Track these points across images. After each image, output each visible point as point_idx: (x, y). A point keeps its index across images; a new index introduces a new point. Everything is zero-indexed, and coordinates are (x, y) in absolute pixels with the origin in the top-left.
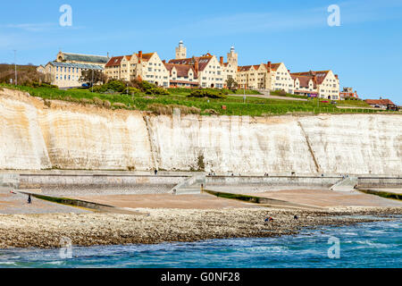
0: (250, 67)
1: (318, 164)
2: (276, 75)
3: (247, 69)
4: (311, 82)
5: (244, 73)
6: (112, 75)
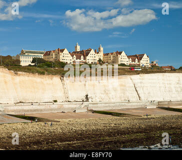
0: (109, 54)
1: (140, 97)
2: (121, 57)
3: (107, 54)
4: (136, 60)
5: (106, 56)
6: (46, 60)
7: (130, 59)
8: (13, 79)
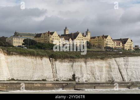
0: (95, 37)
1: (124, 78)
2: (106, 40)
3: (94, 38)
4: (121, 43)
5: (93, 40)
6: (38, 42)
7: (115, 43)
8: (7, 59)
